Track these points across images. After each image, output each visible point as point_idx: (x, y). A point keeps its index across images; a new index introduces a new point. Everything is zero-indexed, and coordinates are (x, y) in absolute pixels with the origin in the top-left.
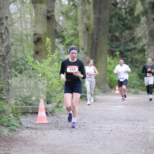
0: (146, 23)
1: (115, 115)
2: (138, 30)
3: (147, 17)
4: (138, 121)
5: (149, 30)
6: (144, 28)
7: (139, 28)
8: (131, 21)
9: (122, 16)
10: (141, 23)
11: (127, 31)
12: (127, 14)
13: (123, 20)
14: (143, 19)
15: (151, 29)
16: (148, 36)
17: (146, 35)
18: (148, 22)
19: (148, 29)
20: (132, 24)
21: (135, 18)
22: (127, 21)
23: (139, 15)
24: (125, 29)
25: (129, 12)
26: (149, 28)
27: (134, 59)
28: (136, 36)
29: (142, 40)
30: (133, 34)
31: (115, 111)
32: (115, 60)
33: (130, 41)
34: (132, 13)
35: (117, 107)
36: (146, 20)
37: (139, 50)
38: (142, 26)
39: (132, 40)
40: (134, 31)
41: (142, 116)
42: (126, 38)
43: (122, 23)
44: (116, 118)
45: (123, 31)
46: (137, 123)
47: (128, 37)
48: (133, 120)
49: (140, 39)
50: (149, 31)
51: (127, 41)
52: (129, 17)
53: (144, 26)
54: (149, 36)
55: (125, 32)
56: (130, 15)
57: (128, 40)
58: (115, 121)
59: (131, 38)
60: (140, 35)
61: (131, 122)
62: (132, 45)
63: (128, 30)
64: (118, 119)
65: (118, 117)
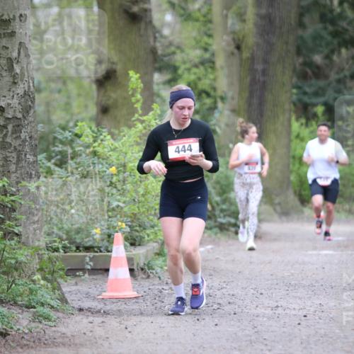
1: (314, 274)
9: (332, 11)
11: (343, 51)
12: (345, 5)
13: (333, 22)
22: (344, 24)
24: (340, 45)
31: (313, 264)
32: (312, 129)
35: (319, 254)
42: (342, 70)
43: (330, 28)
44: (317, 281)
45: (332, 52)
47: (347, 67)
51: (345, 77)
55: (340, 53)
57: (347, 73)
58: (313, 291)
63: (347, 48)
64: (322, 285)
65: (322, 279)
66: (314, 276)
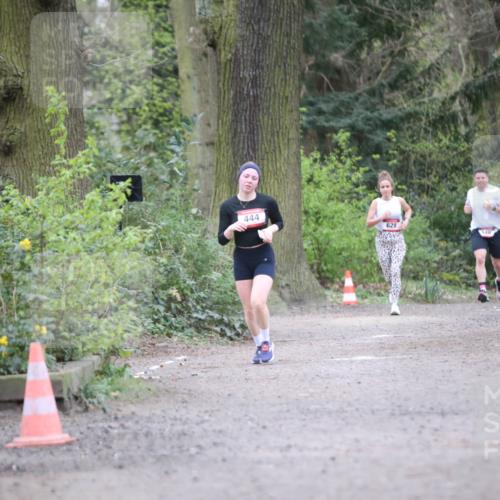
0: (456, 3)
1: (345, 393)
2: (424, 35)
4: (443, 414)
5: (469, 33)
6: (448, 27)
7: (426, 29)
11: (377, 44)
15: (479, 31)
16: (467, 57)
17: (459, 56)
19: (466, 29)
20: (398, 12)
24: (372, 36)
26: (470, 27)
27: (413, 157)
28: (416, 63)
29: (445, 77)
30: (402, 53)
31: (342, 378)
32: (331, 166)
33: (393, 86)
35: (352, 362)
37: (432, 118)
38: (440, 20)
39: (402, 82)
41: (456, 393)
42: (378, 74)
44: (350, 404)
45: (360, 45)
46: (437, 421)
47: (384, 69)
48: (419, 413)
49: (433, 72)
50: (471, 38)
51: (382, 85)
53: (448, 18)
54: (471, 57)
55: (370, 47)
58: (343, 419)
59: (396, 70)
60: (432, 56)
61: (413, 419)
62: (402, 100)
63: (382, 39)
64: (357, 409)
65: (357, 400)
66: (345, 396)
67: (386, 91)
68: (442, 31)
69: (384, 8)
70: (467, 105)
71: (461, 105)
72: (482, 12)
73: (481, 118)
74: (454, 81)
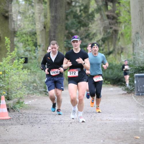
0: (100, 19)
3: (101, 14)
7: (93, 25)
8: (86, 19)
9: (77, 14)
10: (95, 19)
11: (82, 28)
12: (82, 12)
13: (78, 18)
14: (97, 16)
15: (105, 26)
17: (101, 31)
18: (102, 19)
19: (102, 25)
20: (87, 21)
21: (90, 15)
22: (82, 19)
23: (93, 12)
24: (81, 26)
25: (84, 10)
28: (91, 32)
29: (97, 36)
30: (88, 30)
33: (86, 38)
34: (86, 10)
36: (100, 17)
38: (96, 23)
39: (88, 37)
40: (89, 27)
42: (82, 35)
43: (77, 20)
45: (78, 28)
46: (95, 115)
48: (91, 113)
49: (95, 35)
50: (103, 27)
52: (84, 15)
53: (98, 23)
54: (104, 32)
55: (80, 29)
56: (85, 12)
57: (83, 36)
59: (86, 34)
60: (94, 31)
61: (89, 114)
62: (88, 41)
67: (84, 39)
68: (97, 25)
69: (84, 20)
70: (102, 42)
71: (101, 42)
72: (106, 21)
73: (106, 45)
74: (100, 37)
